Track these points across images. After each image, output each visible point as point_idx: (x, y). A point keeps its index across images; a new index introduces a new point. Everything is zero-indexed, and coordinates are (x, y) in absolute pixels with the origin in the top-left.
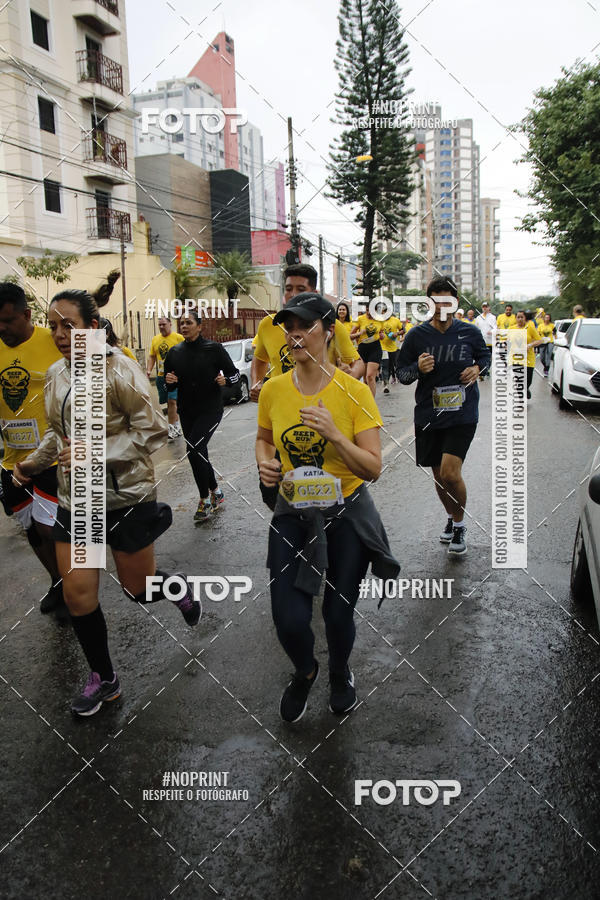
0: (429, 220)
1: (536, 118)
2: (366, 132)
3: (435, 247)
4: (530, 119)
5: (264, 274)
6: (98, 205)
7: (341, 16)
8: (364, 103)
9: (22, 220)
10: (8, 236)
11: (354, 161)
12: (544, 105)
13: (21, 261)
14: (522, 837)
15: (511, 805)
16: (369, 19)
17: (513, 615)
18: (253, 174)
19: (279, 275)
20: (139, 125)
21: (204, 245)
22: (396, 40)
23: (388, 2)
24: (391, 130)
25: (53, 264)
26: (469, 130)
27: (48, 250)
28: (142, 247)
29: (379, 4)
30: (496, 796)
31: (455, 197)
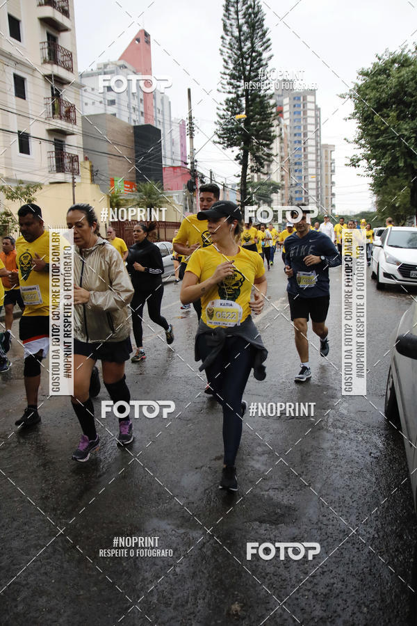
0: (286, 159)
1: (359, 89)
2: (242, 99)
3: (290, 177)
4: (354, 89)
5: (172, 197)
6: (56, 149)
8: (241, 78)
9: (3, 160)
11: (234, 119)
12: (364, 80)
13: (2, 188)
14: (352, 587)
15: (344, 565)
16: (243, 21)
17: (345, 433)
18: (164, 127)
19: (182, 198)
20: (84, 94)
21: (130, 177)
22: (262, 35)
23: (256, 9)
24: (259, 96)
25: (25, 190)
26: (313, 97)
27: (21, 181)
28: (87, 179)
29: (250, 10)
30: (334, 559)
31: (304, 143)
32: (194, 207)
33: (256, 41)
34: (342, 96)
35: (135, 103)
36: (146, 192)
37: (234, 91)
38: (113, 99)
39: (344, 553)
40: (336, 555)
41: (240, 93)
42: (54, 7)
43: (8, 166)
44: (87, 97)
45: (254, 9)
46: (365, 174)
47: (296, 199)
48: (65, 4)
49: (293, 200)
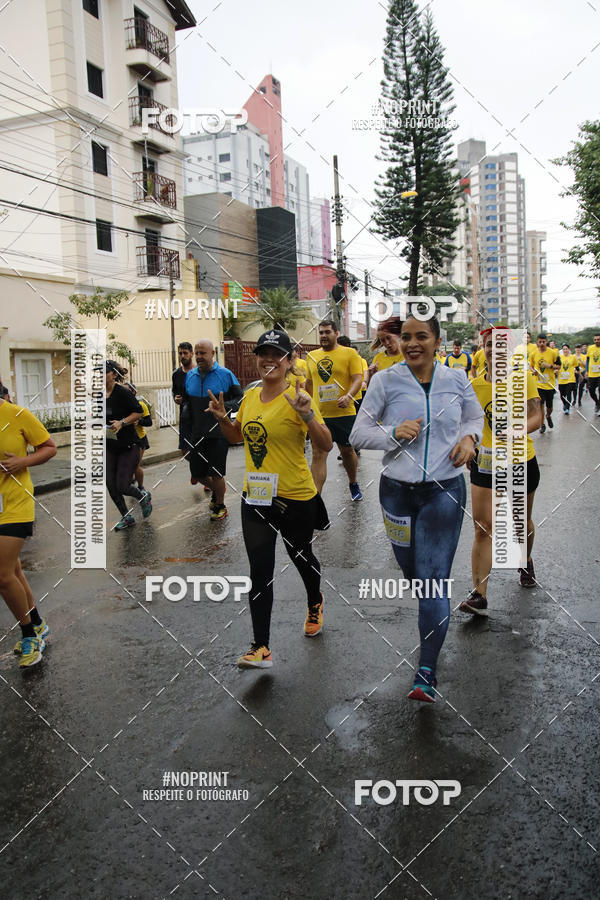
0: (475, 254)
1: (581, 151)
2: (410, 169)
3: (481, 280)
4: (575, 152)
5: (310, 309)
6: (147, 244)
7: (387, 57)
8: (409, 140)
9: (75, 260)
10: (61, 275)
11: (399, 197)
12: (590, 138)
13: (74, 299)
14: (578, 886)
15: (566, 850)
16: (413, 59)
17: (564, 653)
18: (299, 212)
19: (324, 309)
20: (188, 166)
21: (251, 281)
22: (440, 78)
23: (431, 42)
24: (436, 165)
25: (104, 301)
26: (514, 164)
27: (99, 288)
28: (190, 284)
29: (423, 44)
30: (550, 842)
31: (501, 230)
32: (342, 323)
33: (431, 87)
34: (557, 162)
35: (257, 176)
36: (273, 303)
37: (399, 157)
38: (227, 171)
39: (565, 834)
40: (554, 836)
41: (408, 160)
42: (149, 50)
43: (83, 269)
44: (192, 169)
45: (428, 41)
46: (592, 273)
47: (489, 310)
48: (163, 45)
49: (486, 311)
